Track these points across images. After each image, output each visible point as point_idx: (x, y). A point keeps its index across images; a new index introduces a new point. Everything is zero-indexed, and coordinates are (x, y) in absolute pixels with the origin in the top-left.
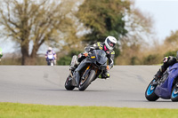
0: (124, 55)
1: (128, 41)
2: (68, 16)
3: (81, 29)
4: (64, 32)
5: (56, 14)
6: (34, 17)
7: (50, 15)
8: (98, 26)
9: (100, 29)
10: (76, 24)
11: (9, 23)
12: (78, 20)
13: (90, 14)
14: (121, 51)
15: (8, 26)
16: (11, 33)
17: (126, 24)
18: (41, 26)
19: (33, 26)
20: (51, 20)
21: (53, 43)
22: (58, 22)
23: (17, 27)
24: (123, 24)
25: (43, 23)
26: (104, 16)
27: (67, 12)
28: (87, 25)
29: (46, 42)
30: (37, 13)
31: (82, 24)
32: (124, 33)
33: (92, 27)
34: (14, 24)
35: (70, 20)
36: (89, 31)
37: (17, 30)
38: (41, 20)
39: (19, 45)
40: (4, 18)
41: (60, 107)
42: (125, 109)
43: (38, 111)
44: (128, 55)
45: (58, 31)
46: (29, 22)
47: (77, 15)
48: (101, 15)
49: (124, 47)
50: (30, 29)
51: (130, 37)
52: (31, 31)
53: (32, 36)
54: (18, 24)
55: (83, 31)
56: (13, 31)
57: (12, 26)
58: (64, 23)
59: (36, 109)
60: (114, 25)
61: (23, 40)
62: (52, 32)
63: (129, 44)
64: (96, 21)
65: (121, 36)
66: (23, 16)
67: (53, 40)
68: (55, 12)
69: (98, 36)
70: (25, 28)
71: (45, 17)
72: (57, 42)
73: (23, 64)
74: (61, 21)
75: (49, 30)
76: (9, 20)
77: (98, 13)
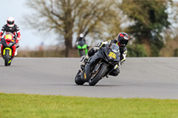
0: (168, 47)
1: (171, 33)
2: (112, 8)
3: (125, 21)
4: (108, 24)
5: (100, 7)
6: (78, 9)
7: (93, 7)
8: (142, 18)
9: (144, 21)
10: (120, 16)
11: (51, 15)
12: (121, 12)
13: (134, 6)
14: (165, 43)
15: (51, 18)
16: (54, 25)
17: (169, 16)
18: (85, 18)
19: (77, 18)
20: (95, 12)
21: (97, 35)
22: (102, 14)
23: (61, 19)
24: (166, 16)
25: (87, 15)
26: (147, 8)
27: (111, 4)
28: (131, 17)
29: (90, 34)
30: (80, 5)
31: (126, 16)
32: (168, 24)
33: (136, 19)
34: (58, 16)
35: (114, 12)
36: (133, 23)
37: (60, 22)
38: (84, 11)
39: (63, 37)
40: (47, 9)
41: (103, 99)
42: (168, 100)
43: (81, 103)
44: (171, 47)
45: (102, 23)
46: (73, 14)
47: (121, 7)
48: (145, 7)
49: (168, 39)
50: (73, 21)
51: (173, 30)
52: (75, 23)
53: (76, 28)
54: (62, 16)
55: (126, 23)
56: (56, 23)
57: (55, 18)
58: (108, 15)
59: (79, 101)
60: (157, 17)
61: (66, 32)
62: (96, 23)
63: (172, 36)
64: (140, 13)
65: (164, 28)
66: (66, 8)
67: (97, 32)
68: (98, 4)
69: (141, 27)
70: (68, 19)
71: (89, 9)
72: (100, 34)
73: (67, 56)
74: (105, 13)
75: (93, 22)
76: (52, 12)
77: (142, 5)
